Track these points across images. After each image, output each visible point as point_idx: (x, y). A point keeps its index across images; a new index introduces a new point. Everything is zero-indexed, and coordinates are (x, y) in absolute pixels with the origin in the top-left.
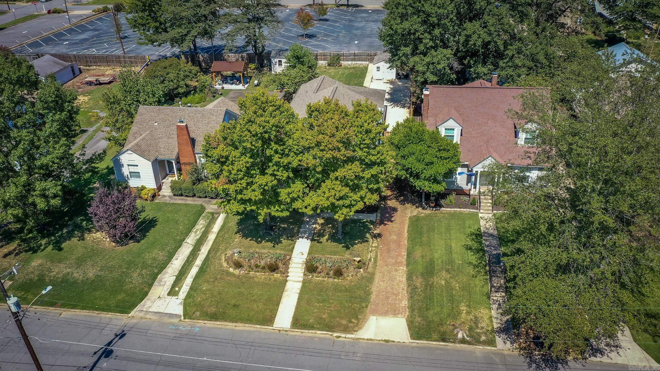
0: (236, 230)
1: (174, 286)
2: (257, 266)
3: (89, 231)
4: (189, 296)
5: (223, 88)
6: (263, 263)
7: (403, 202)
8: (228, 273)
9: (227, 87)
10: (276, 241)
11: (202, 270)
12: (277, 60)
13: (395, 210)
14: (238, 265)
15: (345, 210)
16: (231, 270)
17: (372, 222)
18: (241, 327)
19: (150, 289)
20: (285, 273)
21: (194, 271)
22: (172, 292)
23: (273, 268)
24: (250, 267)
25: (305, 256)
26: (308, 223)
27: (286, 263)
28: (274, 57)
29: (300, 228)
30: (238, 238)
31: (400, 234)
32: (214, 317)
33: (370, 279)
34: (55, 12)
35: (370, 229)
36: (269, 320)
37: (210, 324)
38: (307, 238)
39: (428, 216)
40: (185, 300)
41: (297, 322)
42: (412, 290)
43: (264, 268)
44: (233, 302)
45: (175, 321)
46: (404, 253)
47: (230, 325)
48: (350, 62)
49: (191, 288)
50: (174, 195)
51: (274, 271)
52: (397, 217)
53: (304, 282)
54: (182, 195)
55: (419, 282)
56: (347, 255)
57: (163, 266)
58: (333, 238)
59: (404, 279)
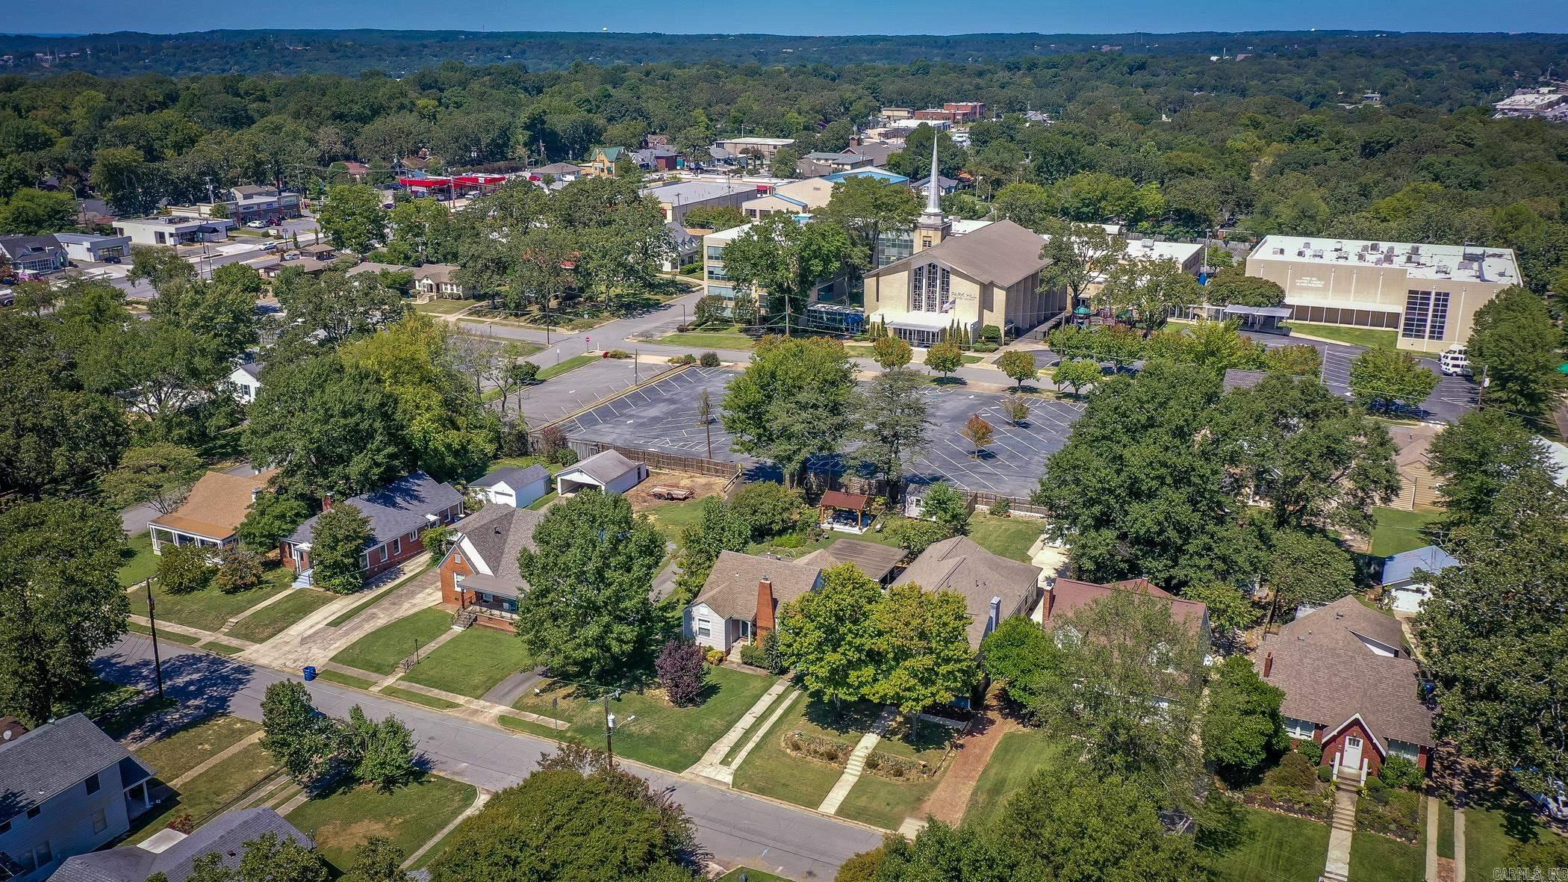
0: (803, 712)
1: (728, 755)
2: (816, 752)
3: (649, 686)
4: (740, 768)
5: (832, 529)
6: (822, 750)
7: (1005, 716)
8: (785, 754)
9: (838, 527)
10: (843, 730)
11: (758, 746)
12: (914, 498)
13: (992, 722)
14: (796, 747)
15: (910, 703)
16: (788, 751)
17: (958, 731)
18: (785, 805)
19: (703, 754)
20: (844, 764)
21: (751, 745)
22: (725, 762)
23: (832, 757)
24: (808, 751)
25: (870, 751)
26: (885, 718)
27: (847, 754)
28: (912, 494)
29: (874, 722)
30: (803, 720)
31: (986, 749)
32: (761, 791)
33: (932, 787)
34: (614, 356)
35: (952, 737)
36: (815, 804)
37: (756, 797)
38: (878, 734)
39: (1024, 735)
40: (736, 770)
41: (842, 811)
42: (973, 803)
43: (822, 755)
44: (783, 781)
45: (724, 788)
46: (981, 769)
47: (776, 803)
48: (1022, 513)
49: (744, 761)
50: (745, 663)
51: (832, 759)
52: (991, 730)
53: (861, 777)
54: (751, 664)
55: (982, 798)
56: (915, 758)
57: (719, 736)
58: (906, 738)
59: (970, 793)
